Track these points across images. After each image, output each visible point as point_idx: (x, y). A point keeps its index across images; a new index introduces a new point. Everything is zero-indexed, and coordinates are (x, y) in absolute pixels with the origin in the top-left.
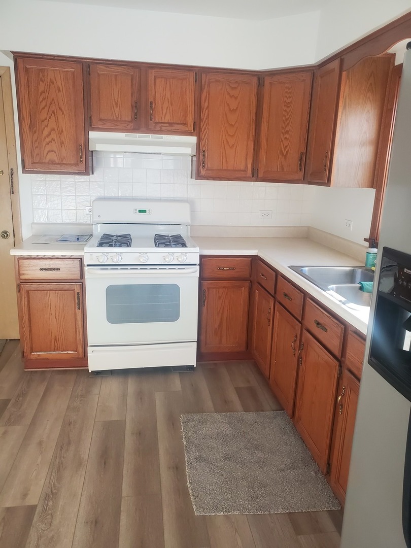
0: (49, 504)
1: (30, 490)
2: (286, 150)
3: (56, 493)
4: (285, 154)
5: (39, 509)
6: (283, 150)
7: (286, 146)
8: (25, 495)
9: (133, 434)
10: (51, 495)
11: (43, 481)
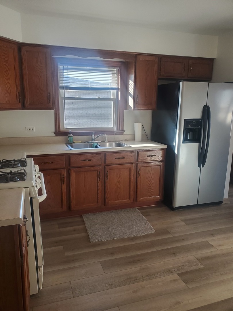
0: (174, 270)
1: (171, 280)
2: (10, 90)
3: (167, 270)
4: (9, 92)
5: (178, 272)
6: (8, 89)
7: (9, 88)
8: (175, 281)
9: (112, 256)
10: (169, 271)
11: (163, 278)
